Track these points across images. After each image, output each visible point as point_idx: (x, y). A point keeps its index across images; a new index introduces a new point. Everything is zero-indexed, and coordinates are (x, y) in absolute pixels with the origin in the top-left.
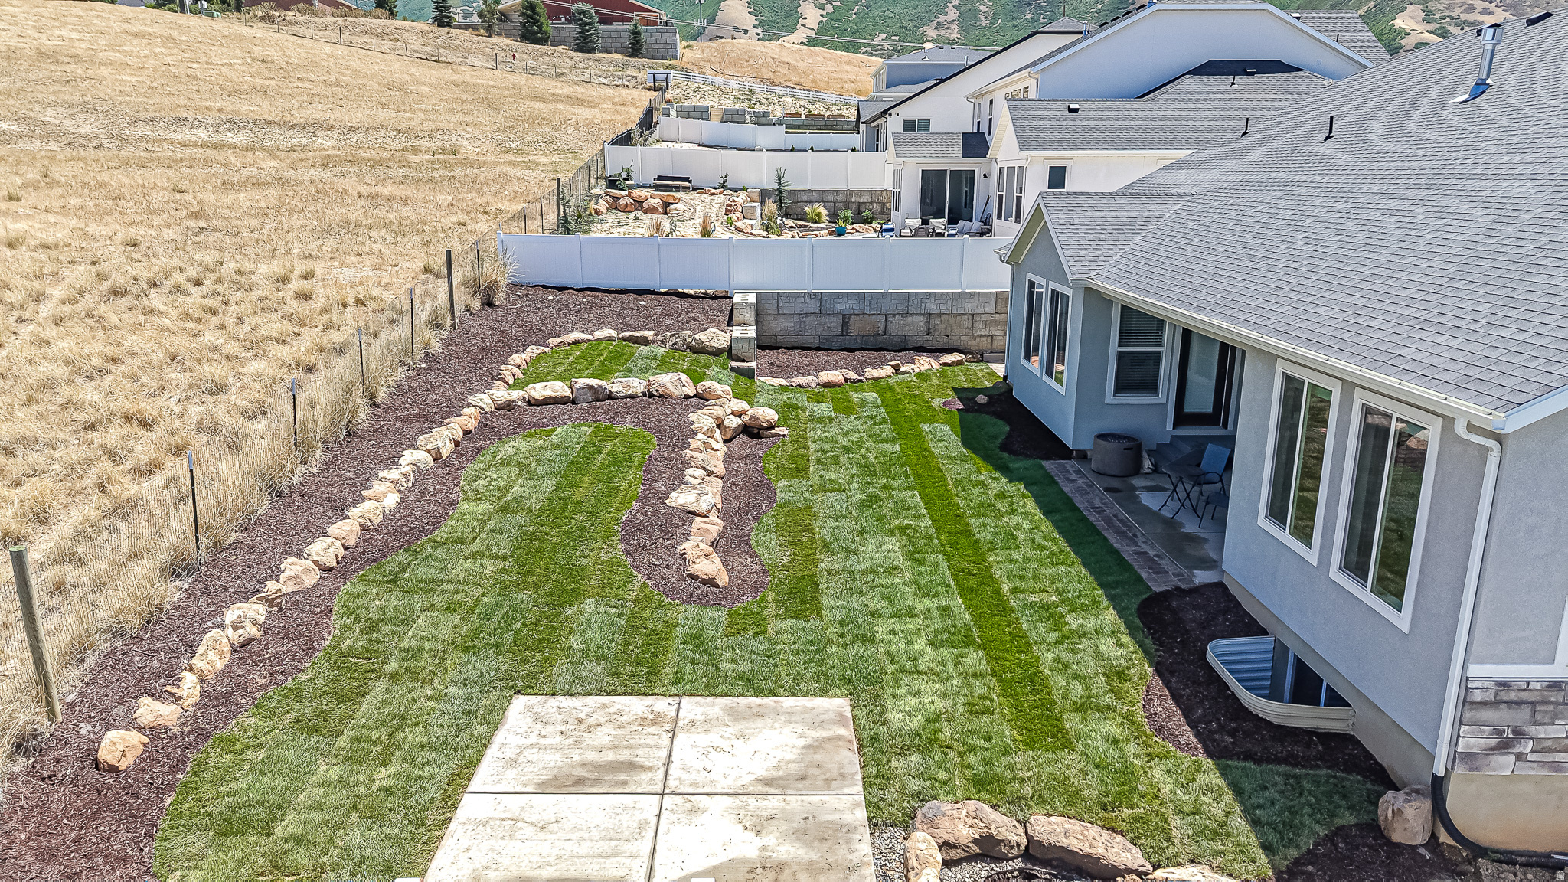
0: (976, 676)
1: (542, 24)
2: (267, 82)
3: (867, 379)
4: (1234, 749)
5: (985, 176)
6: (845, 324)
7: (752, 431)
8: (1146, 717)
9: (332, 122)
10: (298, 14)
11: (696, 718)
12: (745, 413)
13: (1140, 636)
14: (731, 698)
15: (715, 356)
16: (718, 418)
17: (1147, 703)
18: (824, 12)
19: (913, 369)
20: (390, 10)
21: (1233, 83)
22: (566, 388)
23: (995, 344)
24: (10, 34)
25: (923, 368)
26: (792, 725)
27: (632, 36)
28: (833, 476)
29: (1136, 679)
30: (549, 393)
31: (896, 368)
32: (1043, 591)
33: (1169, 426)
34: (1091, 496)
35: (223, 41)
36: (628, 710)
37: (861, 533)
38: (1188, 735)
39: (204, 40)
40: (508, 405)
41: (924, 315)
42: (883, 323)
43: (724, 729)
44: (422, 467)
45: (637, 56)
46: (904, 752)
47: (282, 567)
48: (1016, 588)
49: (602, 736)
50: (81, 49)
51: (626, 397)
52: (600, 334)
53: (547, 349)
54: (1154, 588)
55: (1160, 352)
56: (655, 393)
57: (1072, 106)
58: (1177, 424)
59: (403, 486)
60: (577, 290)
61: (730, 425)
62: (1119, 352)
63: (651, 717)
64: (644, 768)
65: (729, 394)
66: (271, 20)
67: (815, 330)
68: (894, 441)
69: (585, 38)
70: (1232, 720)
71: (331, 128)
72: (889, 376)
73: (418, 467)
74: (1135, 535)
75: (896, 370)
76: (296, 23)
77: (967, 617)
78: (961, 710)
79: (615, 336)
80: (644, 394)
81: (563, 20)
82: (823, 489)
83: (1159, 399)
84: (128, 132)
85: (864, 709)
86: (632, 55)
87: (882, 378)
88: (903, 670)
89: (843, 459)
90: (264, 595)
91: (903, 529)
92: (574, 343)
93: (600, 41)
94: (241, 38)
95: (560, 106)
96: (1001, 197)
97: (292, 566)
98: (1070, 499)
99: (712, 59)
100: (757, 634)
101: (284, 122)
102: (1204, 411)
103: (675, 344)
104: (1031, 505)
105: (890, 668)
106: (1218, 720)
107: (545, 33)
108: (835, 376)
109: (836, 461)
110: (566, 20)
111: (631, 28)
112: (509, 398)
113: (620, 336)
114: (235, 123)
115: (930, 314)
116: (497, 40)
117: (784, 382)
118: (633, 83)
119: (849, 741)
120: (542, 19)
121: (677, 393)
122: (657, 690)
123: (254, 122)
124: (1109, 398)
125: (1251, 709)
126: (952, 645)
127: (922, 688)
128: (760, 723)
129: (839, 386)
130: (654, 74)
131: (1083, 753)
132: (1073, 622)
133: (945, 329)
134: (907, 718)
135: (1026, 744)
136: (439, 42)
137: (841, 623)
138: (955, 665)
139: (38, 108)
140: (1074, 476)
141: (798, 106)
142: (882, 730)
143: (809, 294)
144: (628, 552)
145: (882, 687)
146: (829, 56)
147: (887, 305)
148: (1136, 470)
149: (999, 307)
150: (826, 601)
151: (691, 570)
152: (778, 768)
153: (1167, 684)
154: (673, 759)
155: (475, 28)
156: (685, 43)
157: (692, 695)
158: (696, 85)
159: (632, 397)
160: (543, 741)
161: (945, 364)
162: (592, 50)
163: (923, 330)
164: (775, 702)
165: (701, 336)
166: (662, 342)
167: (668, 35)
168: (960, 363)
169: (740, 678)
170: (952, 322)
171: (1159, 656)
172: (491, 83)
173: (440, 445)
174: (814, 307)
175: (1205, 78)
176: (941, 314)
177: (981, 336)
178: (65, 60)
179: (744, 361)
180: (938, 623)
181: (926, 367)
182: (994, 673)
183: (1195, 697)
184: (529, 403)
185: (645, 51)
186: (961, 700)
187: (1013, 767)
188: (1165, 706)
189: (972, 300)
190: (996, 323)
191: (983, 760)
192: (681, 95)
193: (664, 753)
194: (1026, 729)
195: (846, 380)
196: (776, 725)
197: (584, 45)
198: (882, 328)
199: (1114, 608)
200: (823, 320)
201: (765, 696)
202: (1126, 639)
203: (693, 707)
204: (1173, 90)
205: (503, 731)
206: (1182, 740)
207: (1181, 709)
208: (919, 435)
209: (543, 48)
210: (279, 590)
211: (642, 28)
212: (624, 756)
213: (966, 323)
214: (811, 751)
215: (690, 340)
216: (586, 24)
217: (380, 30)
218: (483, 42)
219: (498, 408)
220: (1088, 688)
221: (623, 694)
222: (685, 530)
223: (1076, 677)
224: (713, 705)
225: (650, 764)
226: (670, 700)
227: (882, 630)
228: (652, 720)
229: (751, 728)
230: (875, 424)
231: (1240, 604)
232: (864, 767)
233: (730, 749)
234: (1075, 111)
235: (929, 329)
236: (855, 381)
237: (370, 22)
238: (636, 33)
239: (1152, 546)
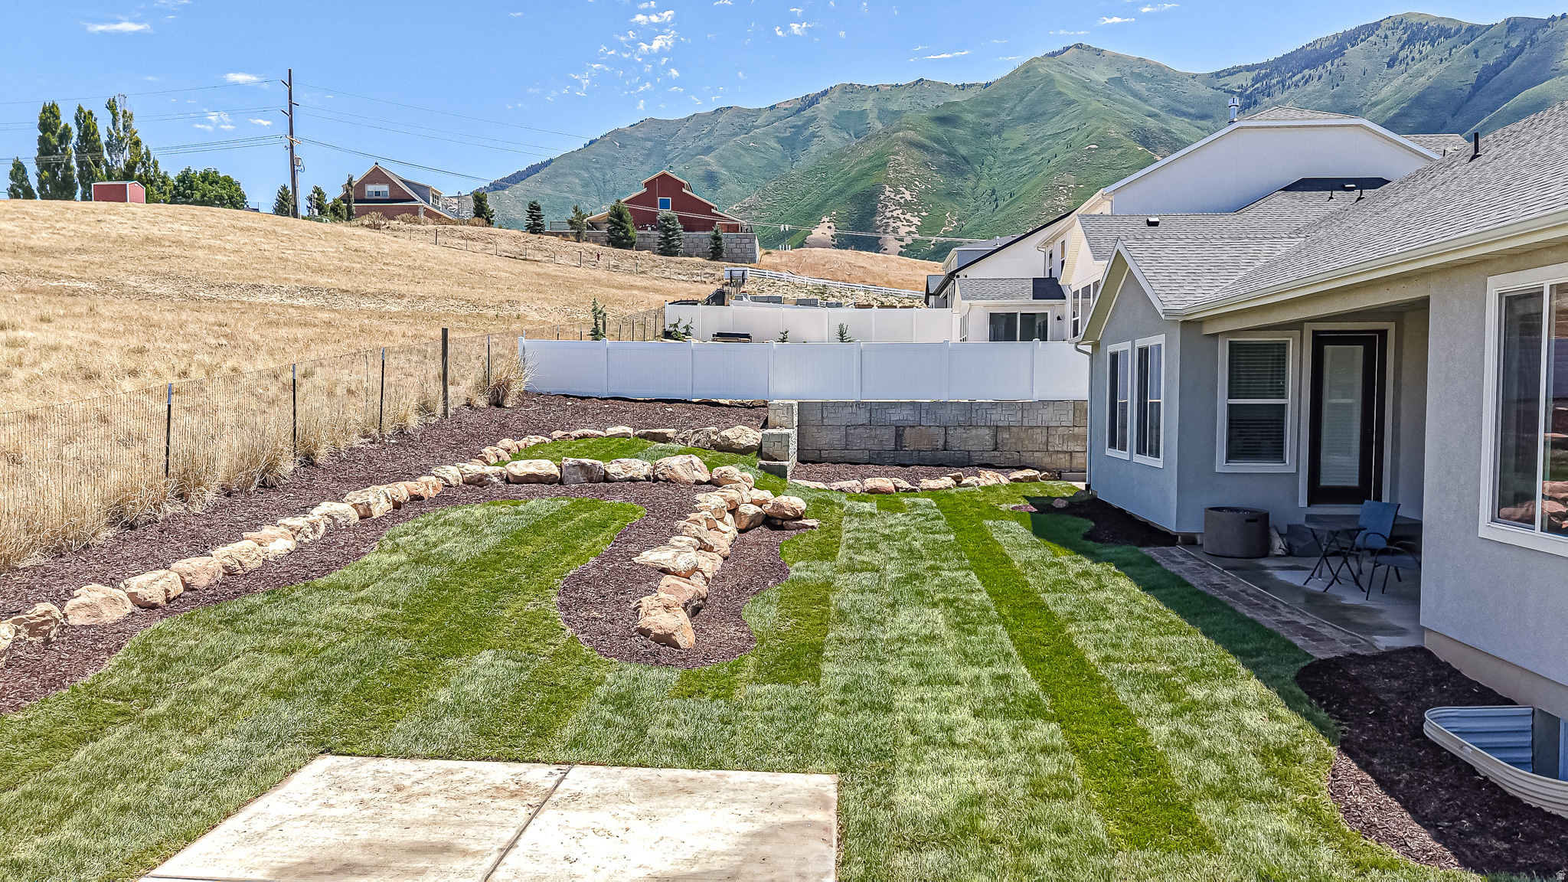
0: (1046, 750)
1: (628, 230)
2: (354, 265)
3: (922, 490)
4: (1514, 860)
5: (1059, 318)
6: (899, 437)
7: (773, 521)
8: (1340, 810)
9: (403, 292)
10: (402, 223)
11: (584, 791)
12: (766, 502)
13: (1306, 708)
14: (650, 769)
15: (742, 454)
16: (731, 502)
17: (1337, 792)
18: (904, 244)
19: (977, 482)
20: (487, 219)
21: (1331, 198)
22: (554, 466)
23: (1075, 462)
24: (125, 226)
25: (989, 483)
26: (736, 805)
27: (713, 242)
28: (866, 559)
29: (1311, 760)
30: (532, 470)
31: (958, 480)
32: (1147, 660)
33: (1303, 502)
34: (1206, 575)
35: (323, 236)
36: (482, 777)
37: (892, 606)
38: (1422, 837)
39: (305, 234)
40: (480, 480)
41: (989, 427)
42: (943, 437)
43: (624, 806)
44: (340, 521)
45: (717, 260)
46: (916, 845)
47: (76, 593)
48: (1109, 656)
49: (422, 810)
50: (185, 238)
51: (626, 480)
52: (612, 430)
53: (547, 440)
54: (1315, 655)
55: (1283, 406)
56: (660, 476)
57: (1151, 220)
58: (1312, 501)
59: (307, 537)
60: (602, 399)
61: (747, 511)
62: (1230, 406)
63: (514, 787)
64: (465, 853)
65: (751, 482)
66: (377, 227)
67: (863, 442)
68: (948, 532)
69: (669, 243)
70: (1495, 817)
71: (401, 296)
72: (950, 488)
73: (335, 520)
74: (1275, 607)
75: (957, 482)
76: (399, 229)
77: (1034, 686)
78: (1020, 793)
79: (631, 432)
80: (648, 478)
81: (649, 229)
82: (851, 569)
83: (1287, 466)
84: (202, 294)
85: (859, 788)
86: (712, 259)
87: (940, 489)
88: (929, 741)
89: (882, 546)
90: (24, 617)
91: (949, 603)
92: (581, 438)
93: (682, 246)
94: (340, 234)
95: (636, 292)
96: (1076, 323)
97: (92, 594)
98: (1179, 577)
99: (790, 264)
100: (716, 697)
101: (357, 291)
102: (1344, 484)
103: (698, 441)
104: (1124, 583)
105: (910, 739)
106: (1471, 816)
107: (630, 238)
108: (885, 483)
109: (872, 546)
110: (653, 229)
111: (712, 233)
112: (482, 471)
113: (636, 433)
114: (309, 291)
115: (997, 427)
116: (585, 245)
117: (822, 485)
118: (711, 279)
119: (825, 829)
120: (629, 226)
121: (686, 477)
122: (539, 755)
123: (328, 290)
124: (1221, 464)
125: (1526, 800)
126: (1008, 714)
127: (958, 764)
128: (684, 800)
129: (889, 493)
130: (731, 271)
131: (1235, 858)
132: (1198, 693)
133: (1015, 443)
134: (927, 801)
135: (1129, 839)
136: (530, 245)
137: (845, 689)
138: (1013, 738)
139: (123, 274)
140: (1181, 559)
141: (871, 299)
142: (882, 815)
143: (858, 404)
144: (564, 605)
145: (893, 763)
146: (904, 262)
147: (947, 416)
148: (1265, 551)
149: (1078, 419)
150: (827, 668)
151: (642, 624)
152: (695, 860)
153: (1365, 766)
154: (519, 842)
155: (565, 235)
156: (764, 251)
157: (591, 763)
158: (772, 281)
159: (632, 480)
160: (327, 812)
161: (1016, 480)
162: (675, 254)
163: (990, 445)
164: (718, 776)
165: (728, 433)
166: (683, 439)
167: (747, 240)
168: (1034, 479)
169: (673, 745)
170: (1022, 435)
171: (1344, 732)
172: (572, 276)
173: (371, 500)
174: (863, 417)
175: (1299, 194)
176: (1009, 427)
177: (1058, 452)
178: (167, 244)
179: (776, 460)
180: (989, 691)
181: (993, 481)
182: (1076, 750)
183: (1420, 784)
184: (507, 481)
185: (724, 255)
186: (1020, 779)
187: (1109, 873)
188: (1368, 795)
189: (1045, 411)
190: (1075, 438)
191: (1056, 860)
192: (756, 289)
193: (509, 835)
194: (1130, 820)
195: (897, 489)
196: (710, 804)
197: (668, 249)
198: (941, 442)
199: (1258, 678)
200: (873, 433)
201: (705, 768)
202: (1283, 712)
203: (582, 778)
204: (1264, 204)
205: (274, 795)
206: (1414, 845)
207: (1398, 799)
208: (981, 528)
209: (628, 252)
210: (48, 612)
211: (723, 234)
212: (441, 836)
213: (1040, 437)
214: (758, 840)
215: (715, 437)
216: (670, 230)
217: (475, 236)
218: (572, 245)
219: (467, 482)
220: (1231, 770)
221: (485, 759)
222: (650, 586)
223: (1210, 754)
224: (619, 775)
225: (479, 848)
226: (553, 768)
227: (904, 698)
228: (512, 792)
229: (667, 807)
230: (927, 520)
231: (1458, 672)
232: (843, 864)
233: (621, 833)
234: (1156, 224)
235: (996, 443)
236: (907, 491)
237: (467, 229)
238: (717, 238)
239: (1303, 615)
